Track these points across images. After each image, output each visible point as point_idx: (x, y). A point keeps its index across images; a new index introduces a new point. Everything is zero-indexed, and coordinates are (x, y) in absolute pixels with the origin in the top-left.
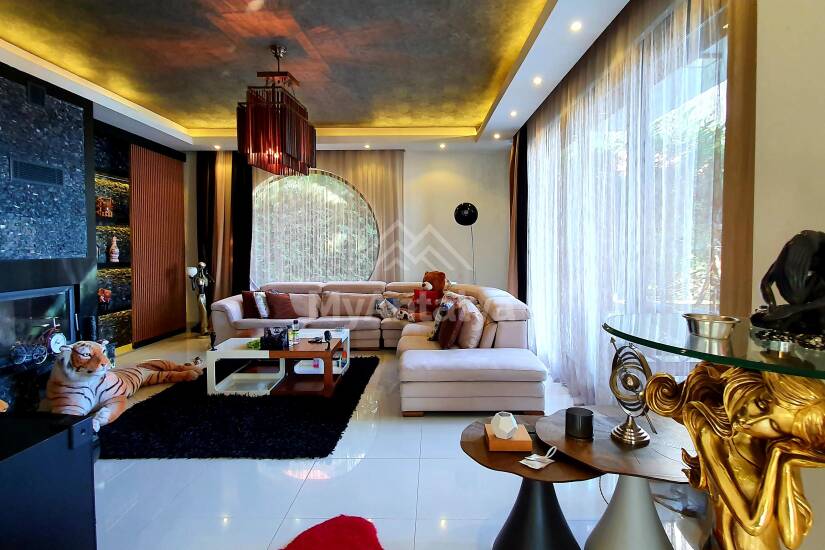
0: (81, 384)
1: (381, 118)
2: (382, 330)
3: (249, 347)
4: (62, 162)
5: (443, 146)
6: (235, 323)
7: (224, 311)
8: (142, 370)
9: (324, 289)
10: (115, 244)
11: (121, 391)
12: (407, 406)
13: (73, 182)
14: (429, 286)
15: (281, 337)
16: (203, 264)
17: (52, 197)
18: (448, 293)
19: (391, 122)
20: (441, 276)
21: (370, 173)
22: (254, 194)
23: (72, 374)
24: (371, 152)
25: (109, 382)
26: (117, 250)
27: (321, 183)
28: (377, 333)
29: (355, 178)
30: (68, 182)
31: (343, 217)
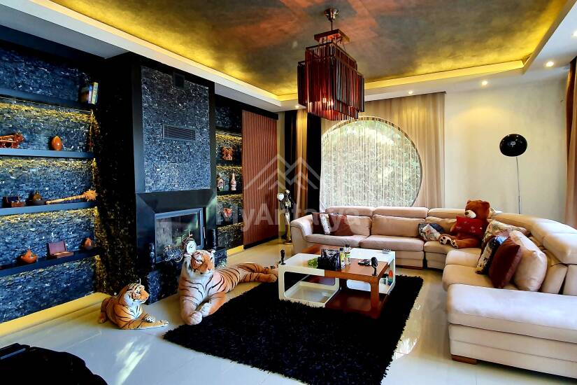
0: (197, 281)
1: (423, 65)
2: (425, 252)
3: (310, 264)
4: (195, 125)
5: (485, 83)
6: (306, 237)
7: (299, 228)
8: (240, 270)
9: (374, 213)
10: (234, 178)
11: (222, 289)
12: (457, 349)
13: (202, 138)
14: (473, 215)
15: (334, 259)
16: (288, 192)
17: (189, 149)
18: (494, 222)
19: (434, 68)
20: (485, 206)
21: (413, 115)
22: (322, 139)
23: (192, 273)
24: (414, 97)
25: (214, 281)
26: (235, 182)
27: (372, 127)
28: (421, 255)
29: (400, 120)
30: (199, 138)
31: (391, 153)
